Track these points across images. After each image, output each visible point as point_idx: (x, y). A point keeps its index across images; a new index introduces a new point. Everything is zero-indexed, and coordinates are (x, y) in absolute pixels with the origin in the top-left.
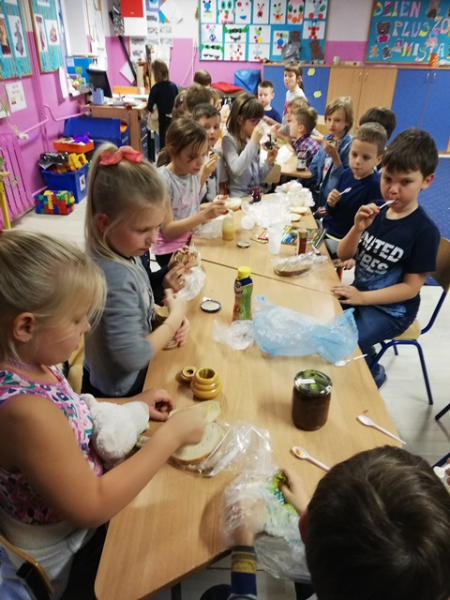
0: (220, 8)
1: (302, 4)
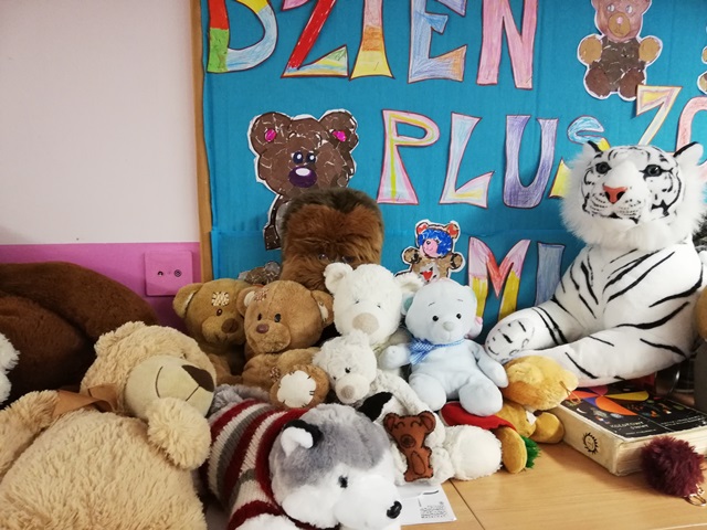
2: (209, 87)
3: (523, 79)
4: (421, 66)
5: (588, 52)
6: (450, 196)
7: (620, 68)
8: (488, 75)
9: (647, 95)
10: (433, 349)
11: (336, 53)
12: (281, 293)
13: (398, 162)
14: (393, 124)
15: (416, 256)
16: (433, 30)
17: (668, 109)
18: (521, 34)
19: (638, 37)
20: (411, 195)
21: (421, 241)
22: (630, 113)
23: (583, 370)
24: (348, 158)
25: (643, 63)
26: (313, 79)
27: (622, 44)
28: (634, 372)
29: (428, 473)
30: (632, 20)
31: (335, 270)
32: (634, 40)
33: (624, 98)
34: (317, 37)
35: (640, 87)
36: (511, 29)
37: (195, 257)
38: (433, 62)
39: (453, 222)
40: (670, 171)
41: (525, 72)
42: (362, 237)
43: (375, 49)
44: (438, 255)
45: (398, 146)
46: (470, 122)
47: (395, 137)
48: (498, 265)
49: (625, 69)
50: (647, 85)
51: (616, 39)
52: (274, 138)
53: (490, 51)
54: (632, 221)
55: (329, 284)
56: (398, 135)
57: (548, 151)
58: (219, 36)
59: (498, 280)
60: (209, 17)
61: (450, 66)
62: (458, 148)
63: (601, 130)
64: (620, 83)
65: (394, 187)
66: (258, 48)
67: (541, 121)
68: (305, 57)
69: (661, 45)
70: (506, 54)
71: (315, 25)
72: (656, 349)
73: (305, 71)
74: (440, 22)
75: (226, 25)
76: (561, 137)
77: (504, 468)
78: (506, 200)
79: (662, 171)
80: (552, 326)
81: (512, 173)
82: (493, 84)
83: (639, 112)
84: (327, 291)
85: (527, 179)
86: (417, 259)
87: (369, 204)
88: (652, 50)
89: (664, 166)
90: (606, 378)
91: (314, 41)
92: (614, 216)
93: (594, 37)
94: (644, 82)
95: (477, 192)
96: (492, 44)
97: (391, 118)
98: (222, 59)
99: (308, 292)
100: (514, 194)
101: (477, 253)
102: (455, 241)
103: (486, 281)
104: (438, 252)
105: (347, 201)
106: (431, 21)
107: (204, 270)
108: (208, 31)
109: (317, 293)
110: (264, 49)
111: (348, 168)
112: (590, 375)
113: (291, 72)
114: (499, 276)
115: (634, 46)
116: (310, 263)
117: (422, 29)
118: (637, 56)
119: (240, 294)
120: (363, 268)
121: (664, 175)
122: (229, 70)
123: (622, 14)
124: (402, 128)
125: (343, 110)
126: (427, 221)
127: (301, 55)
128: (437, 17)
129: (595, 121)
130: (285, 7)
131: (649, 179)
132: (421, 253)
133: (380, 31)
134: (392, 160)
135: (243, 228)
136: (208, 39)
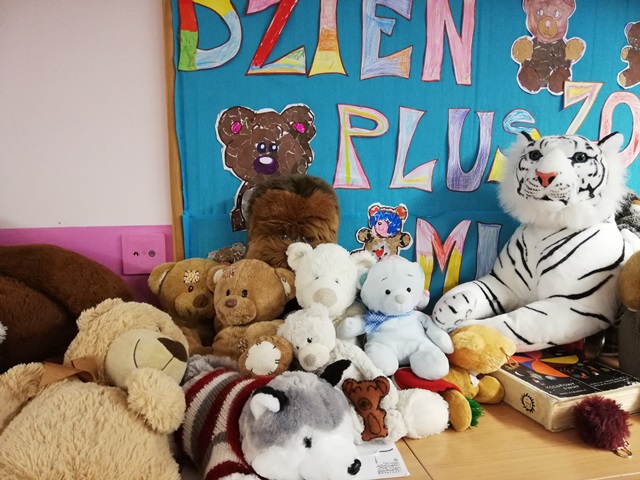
2: (180, 84)
3: (463, 76)
4: (372, 64)
5: (521, 51)
6: (399, 181)
7: (549, 66)
8: (431, 72)
9: (573, 90)
10: (386, 320)
11: (295, 53)
12: (247, 270)
13: (351, 151)
14: (347, 117)
15: (369, 235)
16: (382, 32)
17: (592, 102)
18: (461, 36)
19: (564, 38)
20: (364, 180)
21: (373, 222)
22: (558, 105)
23: (520, 337)
24: (307, 147)
25: (569, 62)
26: (275, 77)
27: (550, 45)
28: (566, 337)
29: (383, 433)
30: (559, 23)
31: (297, 249)
32: (561, 41)
33: (553, 93)
34: (278, 39)
35: (566, 83)
36: (452, 31)
37: (168, 239)
38: (383, 61)
39: (402, 205)
40: (595, 158)
41: (464, 70)
42: (321, 219)
43: (330, 49)
44: (387, 235)
45: (352, 137)
46: (416, 115)
47: (349, 129)
48: (443, 243)
49: (553, 67)
50: (573, 81)
51: (545, 41)
52: (239, 129)
53: (433, 50)
54: (562, 203)
55: (291, 262)
56: (352, 127)
57: (486, 141)
58: (189, 37)
59: (443, 256)
60: (180, 22)
61: (398, 64)
62: (405, 139)
63: (533, 121)
64: (549, 79)
65: (349, 174)
66: (224, 48)
67: (479, 114)
68: (267, 57)
69: (585, 45)
70: (447, 54)
71: (276, 27)
72: (584, 317)
73: (267, 69)
74: (388, 25)
75: (195, 27)
76: (497, 128)
77: (452, 427)
78: (449, 184)
79: (587, 158)
80: (491, 298)
81: (454, 161)
82: (437, 81)
83: (566, 105)
84: (289, 268)
85: (468, 166)
86: (370, 238)
87: (326, 189)
88: (577, 51)
89: (590, 153)
90: (540, 344)
91: (275, 43)
92: (546, 198)
93: (526, 39)
94: (571, 78)
95: (423, 178)
96: (435, 45)
97: (345, 111)
98: (191, 58)
99: (272, 269)
100: (456, 179)
101: (424, 233)
102: (403, 222)
103: (432, 258)
104: (389, 232)
105: (307, 187)
106: (380, 24)
107: (176, 249)
108: (179, 33)
109: (280, 270)
110: (230, 50)
111: (306, 157)
112: (526, 341)
113: (255, 70)
114: (443, 253)
115: (561, 46)
116: (273, 243)
117: (372, 31)
118: (564, 56)
119: (210, 273)
120: (322, 247)
121: (589, 161)
122: (198, 68)
123: (550, 18)
124: (355, 121)
125: (302, 105)
126: (378, 204)
127: (264, 55)
128: (385, 21)
129: (527, 114)
130: (249, 12)
131: (576, 165)
132: (373, 233)
133: (335, 33)
134: (347, 149)
135: (211, 211)
136: (179, 40)
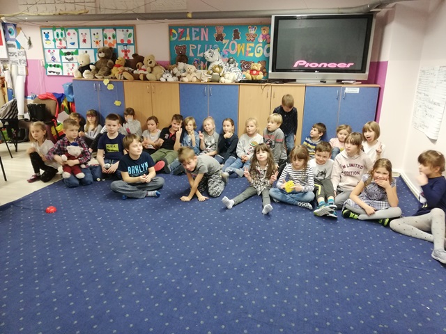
0: (56, 37)
1: (114, 32)
2: (171, 42)
5: (215, 35)
6: (198, 55)
11: (184, 38)
13: (191, 51)
15: (194, 63)
16: (195, 34)
17: (228, 43)
18: (206, 34)
20: (193, 55)
25: (223, 37)
27: (220, 34)
33: (221, 42)
34: (182, 36)
38: (195, 38)
41: (207, 39)
43: (188, 37)
46: (200, 45)
47: (191, 48)
50: (224, 40)
52: (177, 48)
61: (198, 38)
62: (199, 49)
64: (220, 40)
66: (175, 38)
67: (210, 45)
69: (226, 34)
70: (204, 36)
73: (181, 40)
82: (203, 41)
83: (223, 44)
88: (224, 35)
93: (216, 33)
97: (190, 45)
98: (172, 39)
108: (170, 36)
111: (186, 52)
115: (222, 34)
123: (220, 30)
125: (185, 45)
126: (195, 59)
130: (178, 33)
133: (189, 34)
